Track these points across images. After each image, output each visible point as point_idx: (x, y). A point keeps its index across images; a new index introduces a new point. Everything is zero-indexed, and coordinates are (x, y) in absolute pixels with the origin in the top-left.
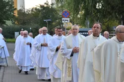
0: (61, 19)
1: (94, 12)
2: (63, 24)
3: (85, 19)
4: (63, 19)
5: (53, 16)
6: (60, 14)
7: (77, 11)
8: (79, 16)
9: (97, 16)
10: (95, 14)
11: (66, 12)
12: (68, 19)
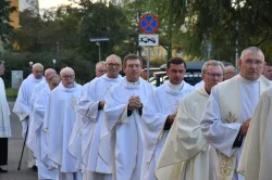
0: (136, 36)
1: (225, 17)
2: (140, 49)
3: (201, 38)
4: (141, 36)
5: (115, 28)
6: (135, 22)
7: (178, 14)
8: (184, 29)
9: (233, 28)
10: (228, 22)
11: (148, 18)
12: (156, 37)
